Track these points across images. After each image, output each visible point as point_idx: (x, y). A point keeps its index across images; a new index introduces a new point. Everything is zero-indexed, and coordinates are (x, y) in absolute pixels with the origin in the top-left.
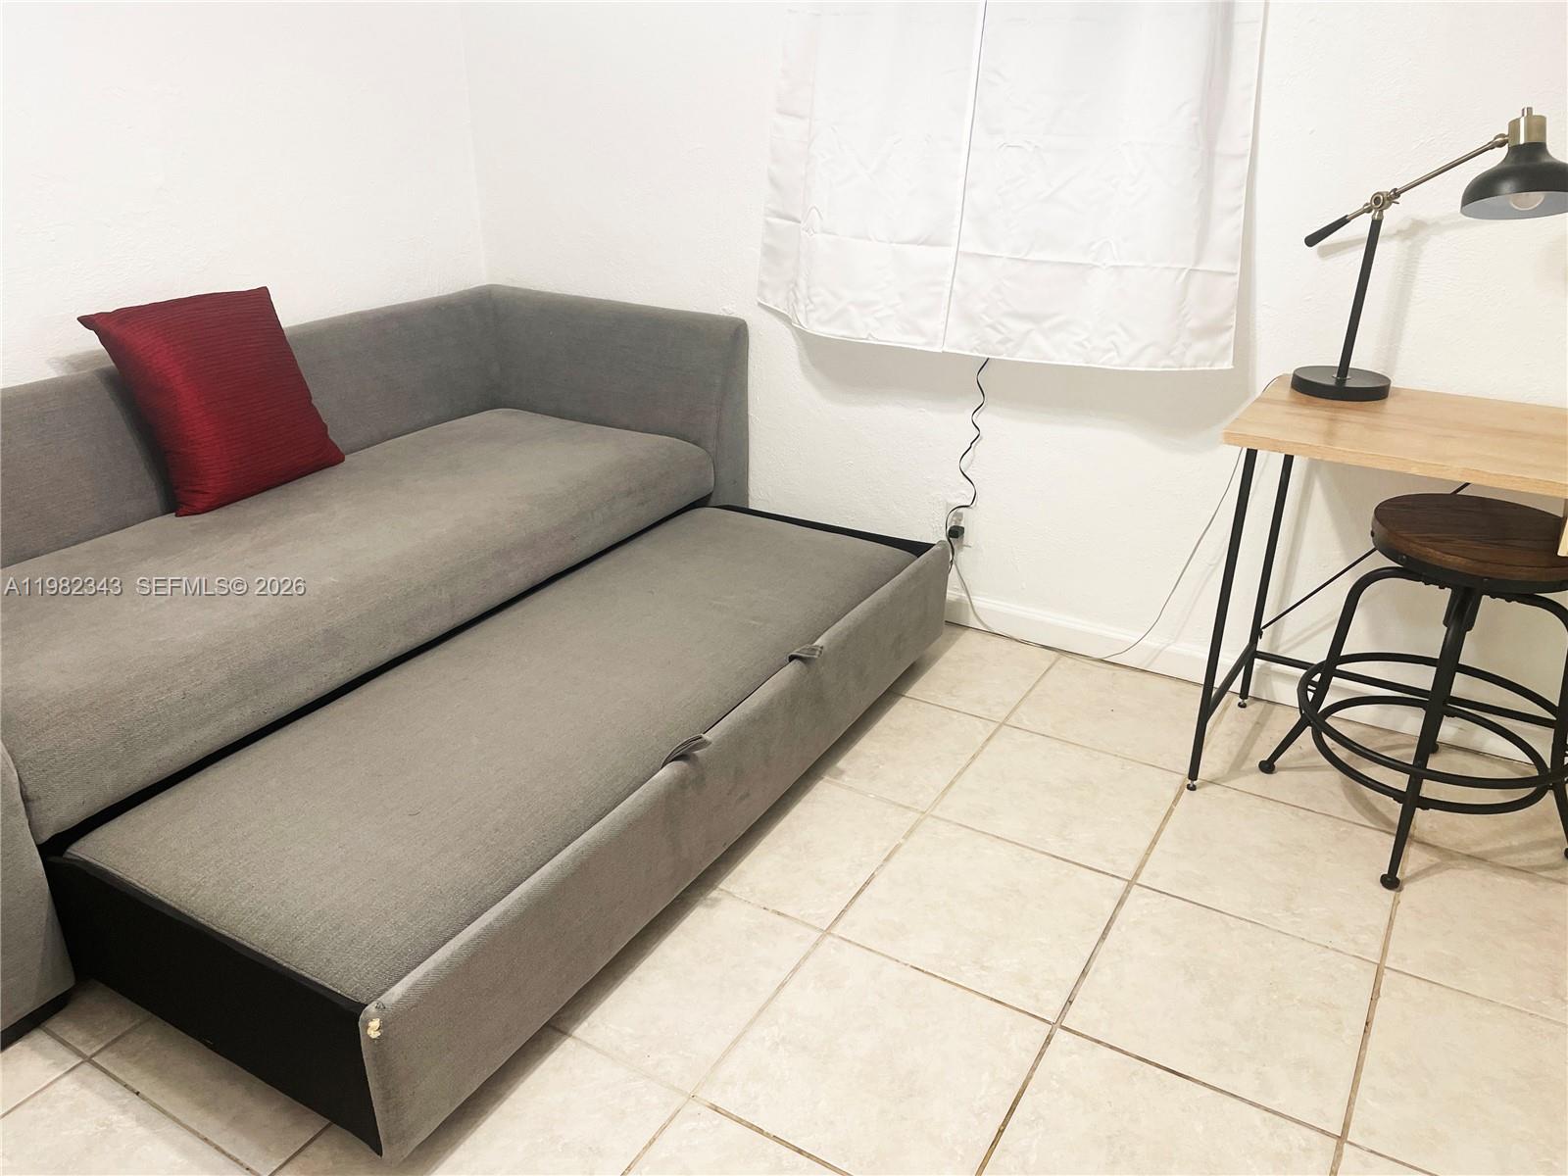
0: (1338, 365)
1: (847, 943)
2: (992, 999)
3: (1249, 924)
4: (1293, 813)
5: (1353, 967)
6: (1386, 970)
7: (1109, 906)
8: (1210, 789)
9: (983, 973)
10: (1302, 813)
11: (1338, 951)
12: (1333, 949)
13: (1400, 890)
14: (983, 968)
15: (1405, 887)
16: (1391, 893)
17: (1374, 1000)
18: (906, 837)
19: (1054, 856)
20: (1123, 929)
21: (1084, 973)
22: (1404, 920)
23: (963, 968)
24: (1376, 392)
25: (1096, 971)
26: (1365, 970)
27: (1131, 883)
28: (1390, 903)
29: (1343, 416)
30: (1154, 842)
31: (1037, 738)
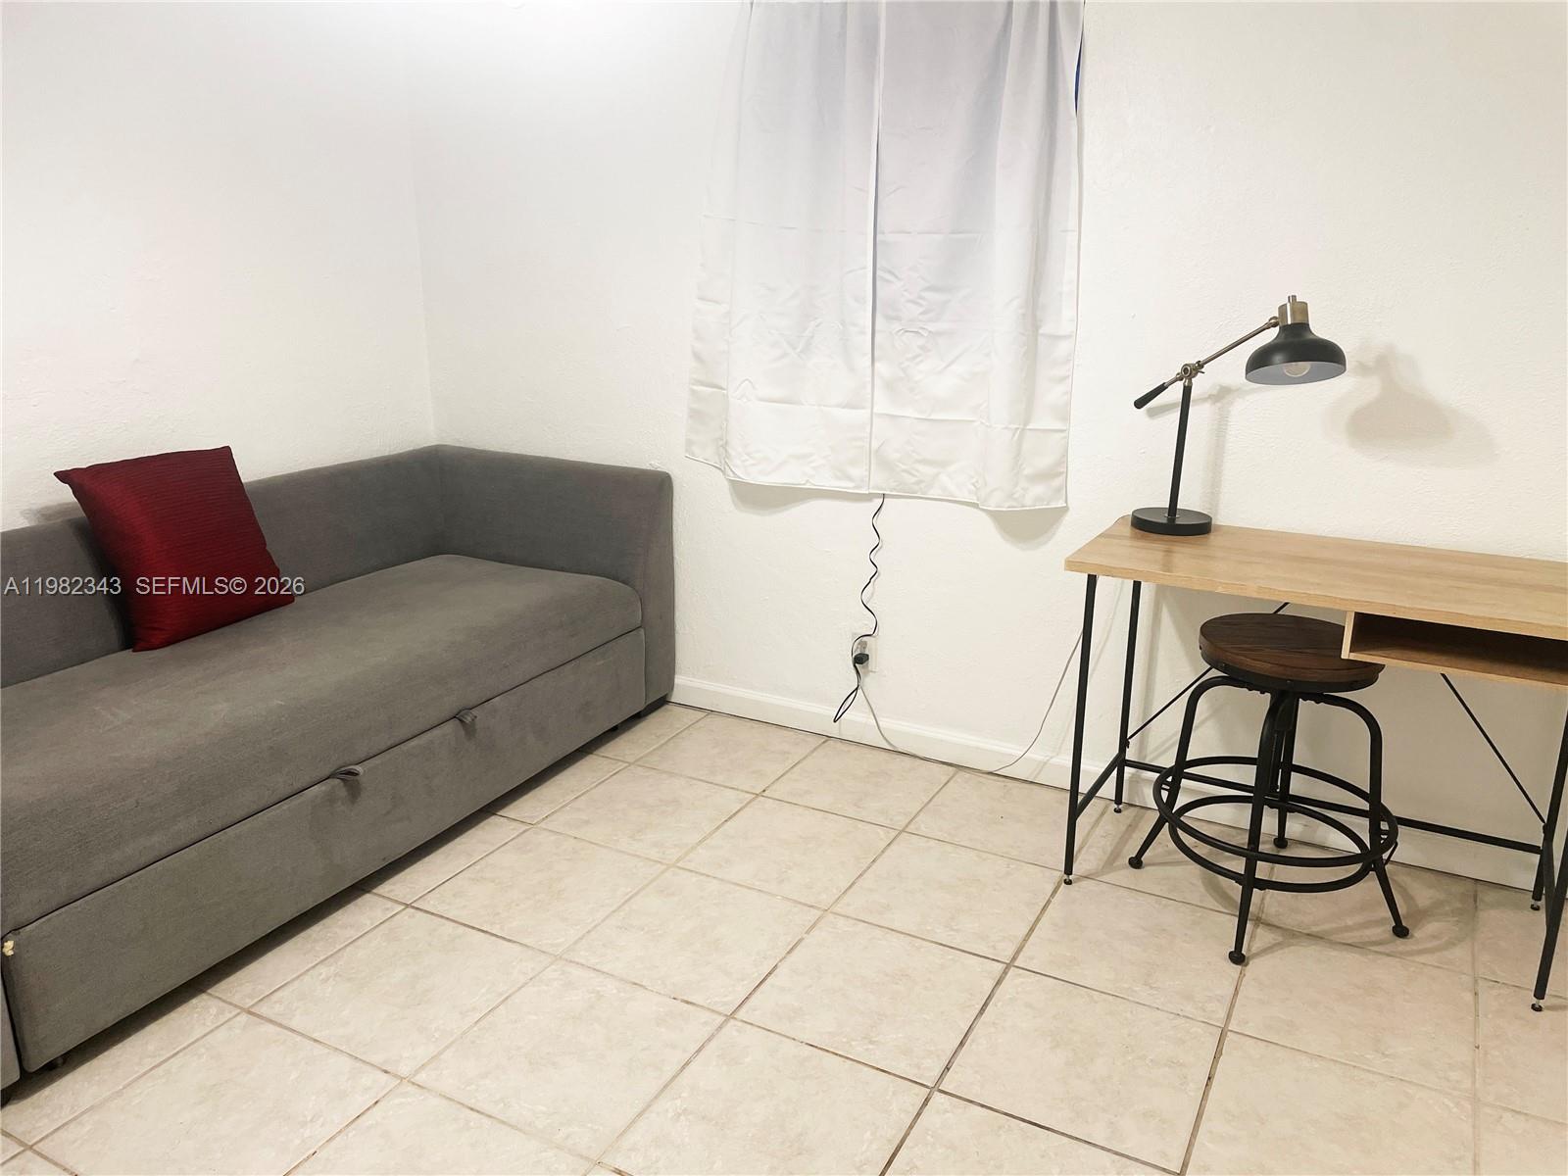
0: (1168, 506)
1: (749, 1026)
2: (878, 1069)
3: (1111, 997)
4: (1156, 902)
5: (1200, 1030)
6: (1229, 1033)
7: (989, 985)
8: (1085, 883)
9: (871, 1047)
10: (1164, 901)
11: (1188, 1018)
12: (1184, 1016)
13: (1246, 965)
14: (871, 1042)
15: (1251, 963)
16: (1239, 968)
17: (1216, 1059)
18: (807, 932)
19: (941, 944)
20: (999, 1004)
21: (962, 1044)
22: (1248, 989)
23: (853, 1043)
24: (1200, 528)
25: (973, 1041)
26: (1211, 1033)
27: (1008, 966)
28: (1236, 976)
29: (1176, 548)
30: (1032, 930)
31: (932, 843)
